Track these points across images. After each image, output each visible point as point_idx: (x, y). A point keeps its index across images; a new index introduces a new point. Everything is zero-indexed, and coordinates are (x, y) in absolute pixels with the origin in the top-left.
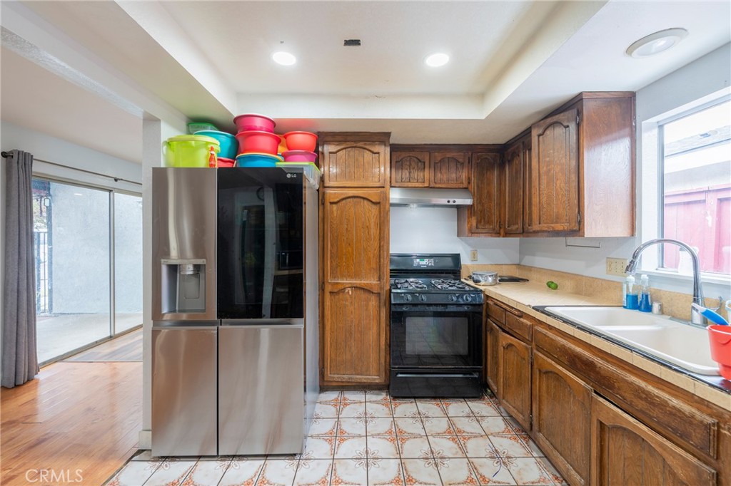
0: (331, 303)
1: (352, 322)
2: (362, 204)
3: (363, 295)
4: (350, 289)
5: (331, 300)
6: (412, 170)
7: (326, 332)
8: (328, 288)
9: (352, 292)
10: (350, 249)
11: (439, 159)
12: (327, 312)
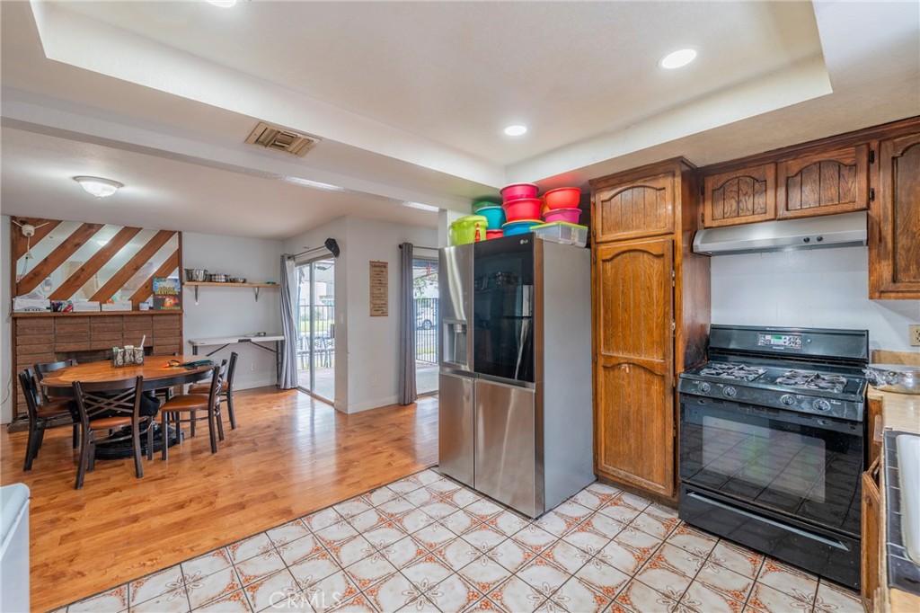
0: (605, 380)
1: (630, 407)
2: (641, 258)
3: (644, 376)
4: (626, 365)
5: (606, 376)
6: (742, 198)
7: (600, 413)
8: (601, 362)
9: (630, 370)
10: (627, 316)
11: (796, 169)
12: (601, 390)
